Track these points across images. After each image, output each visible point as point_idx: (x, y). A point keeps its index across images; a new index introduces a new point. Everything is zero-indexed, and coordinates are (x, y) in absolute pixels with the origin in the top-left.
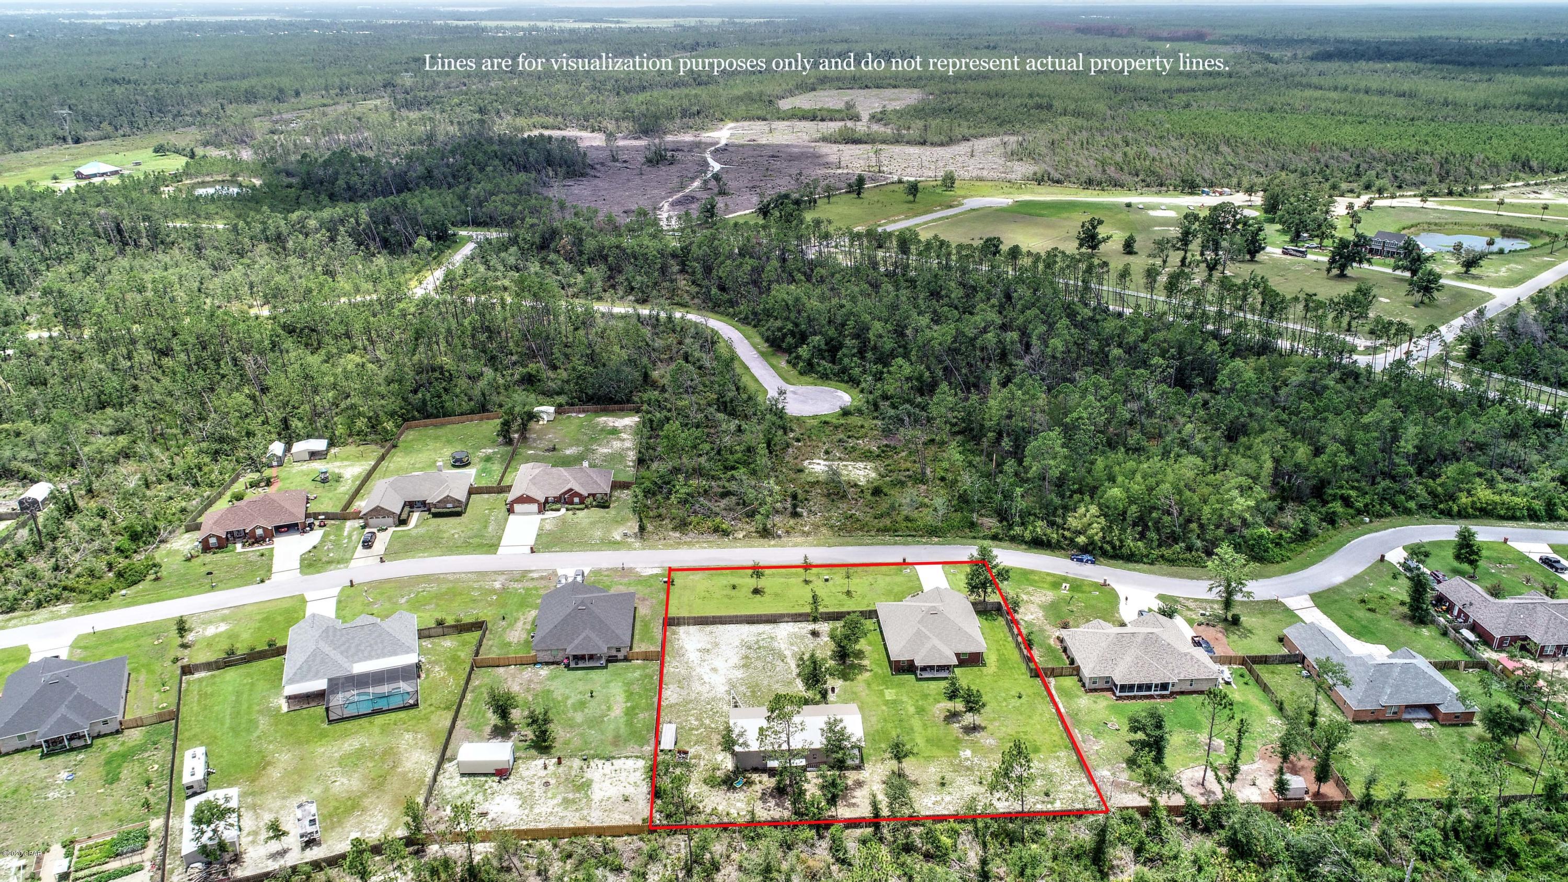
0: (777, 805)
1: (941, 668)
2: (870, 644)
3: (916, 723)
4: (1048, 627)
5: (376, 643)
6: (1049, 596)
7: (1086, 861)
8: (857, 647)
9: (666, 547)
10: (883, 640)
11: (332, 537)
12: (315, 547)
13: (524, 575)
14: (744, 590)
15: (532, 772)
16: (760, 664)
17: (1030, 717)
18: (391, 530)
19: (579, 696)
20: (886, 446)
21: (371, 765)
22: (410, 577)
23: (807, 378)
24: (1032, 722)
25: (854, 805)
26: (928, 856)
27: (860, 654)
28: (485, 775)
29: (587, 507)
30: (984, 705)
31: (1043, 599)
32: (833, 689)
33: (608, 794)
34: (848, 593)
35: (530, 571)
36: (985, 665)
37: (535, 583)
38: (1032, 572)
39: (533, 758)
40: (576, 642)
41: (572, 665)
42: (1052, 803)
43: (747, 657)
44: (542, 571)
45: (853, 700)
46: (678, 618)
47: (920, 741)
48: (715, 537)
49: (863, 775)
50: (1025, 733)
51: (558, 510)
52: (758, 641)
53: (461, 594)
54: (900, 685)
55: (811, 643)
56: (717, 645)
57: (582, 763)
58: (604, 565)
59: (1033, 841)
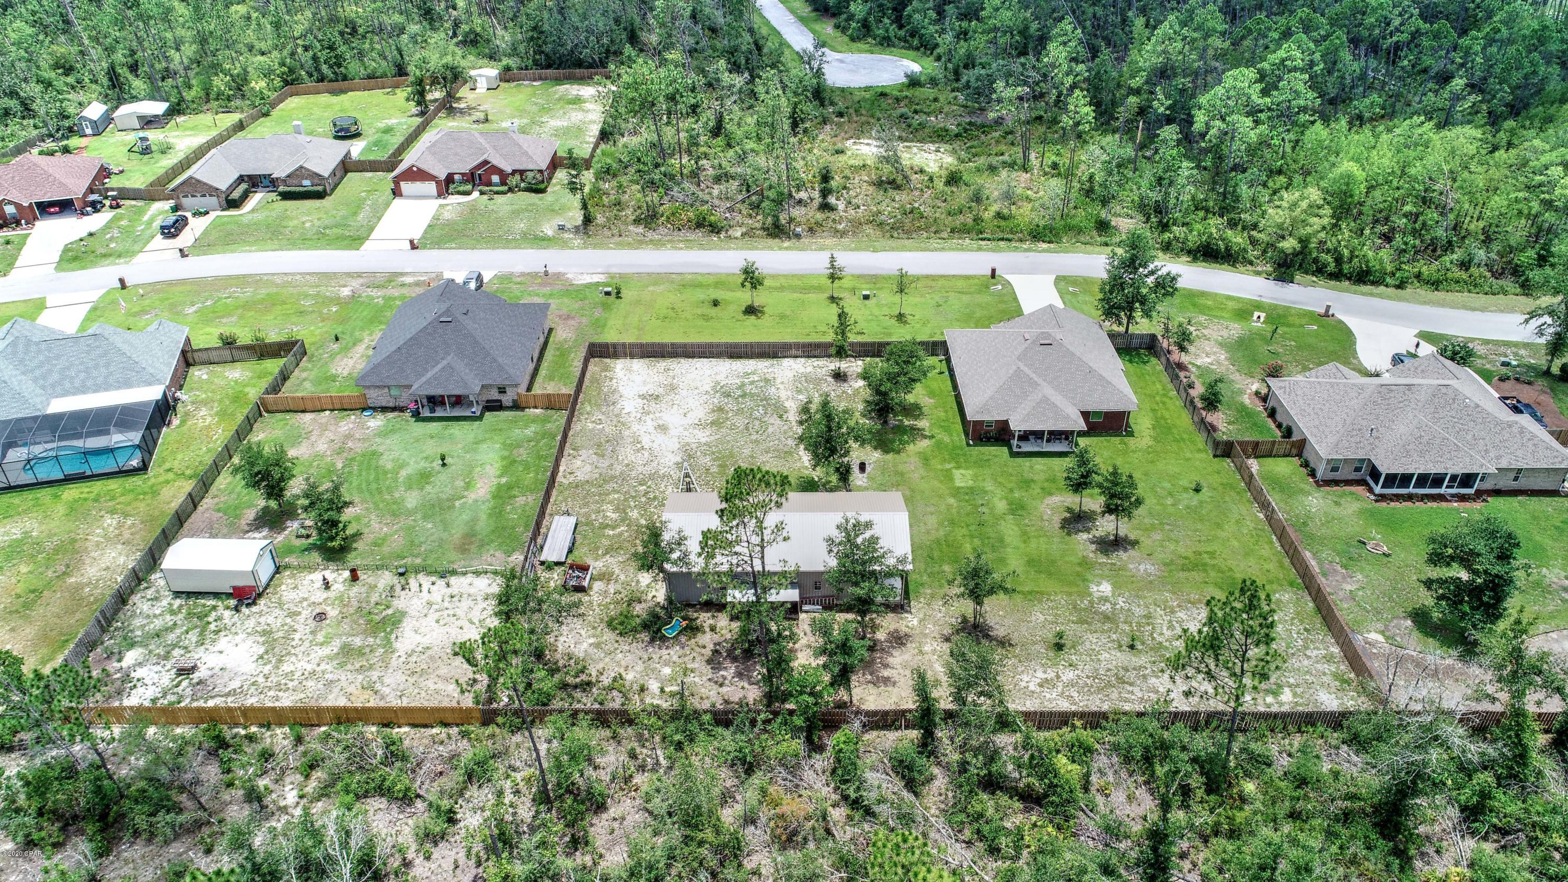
0: (739, 675)
1: (1055, 435)
2: (931, 394)
3: (1009, 530)
4: (1236, 377)
5: (96, 367)
6: (1236, 329)
7: (1363, 827)
8: (910, 398)
9: (620, 246)
10: (955, 387)
11: (124, 223)
12: (91, 235)
13: (392, 278)
14: (732, 308)
15: (303, 593)
16: (740, 422)
17: (1219, 526)
18: (213, 215)
19: (423, 464)
20: (970, 123)
21: (24, 569)
22: (217, 278)
23: (860, 45)
24: (1224, 534)
25: (887, 681)
26: (1030, 799)
27: (913, 411)
28: (216, 595)
29: (510, 190)
30: (1139, 502)
31: (1225, 333)
32: (862, 467)
33: (426, 641)
34: (901, 317)
35: (402, 274)
36: (1131, 434)
37: (405, 291)
38: (1203, 294)
39: (311, 569)
40: (429, 375)
41: (426, 413)
42: (1275, 694)
43: (720, 409)
44: (421, 274)
45: (896, 486)
46: (614, 346)
47: (1015, 562)
48: (699, 233)
49: (910, 621)
50: (1212, 554)
51: (467, 193)
52: (743, 385)
53: (284, 303)
54: (981, 463)
55: (830, 387)
56: (673, 388)
57: (395, 580)
58: (519, 268)
59: (1248, 775)
